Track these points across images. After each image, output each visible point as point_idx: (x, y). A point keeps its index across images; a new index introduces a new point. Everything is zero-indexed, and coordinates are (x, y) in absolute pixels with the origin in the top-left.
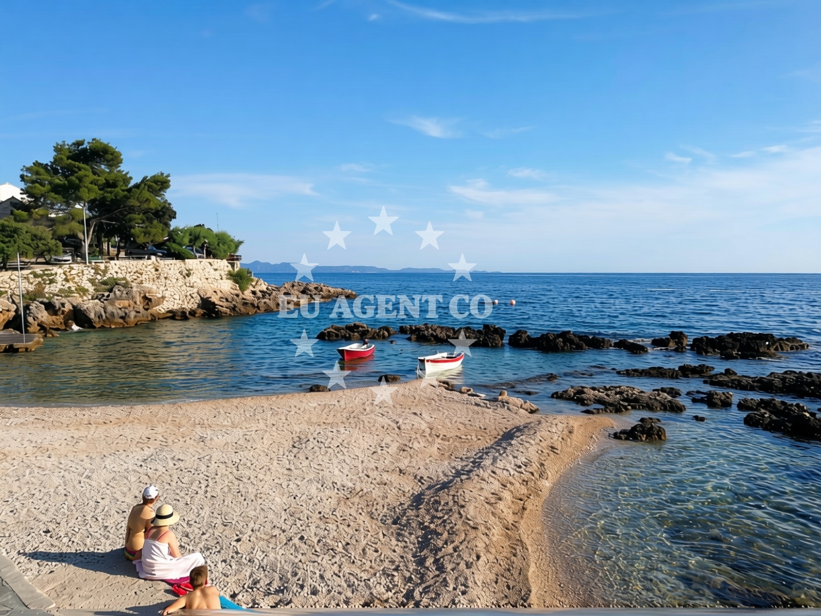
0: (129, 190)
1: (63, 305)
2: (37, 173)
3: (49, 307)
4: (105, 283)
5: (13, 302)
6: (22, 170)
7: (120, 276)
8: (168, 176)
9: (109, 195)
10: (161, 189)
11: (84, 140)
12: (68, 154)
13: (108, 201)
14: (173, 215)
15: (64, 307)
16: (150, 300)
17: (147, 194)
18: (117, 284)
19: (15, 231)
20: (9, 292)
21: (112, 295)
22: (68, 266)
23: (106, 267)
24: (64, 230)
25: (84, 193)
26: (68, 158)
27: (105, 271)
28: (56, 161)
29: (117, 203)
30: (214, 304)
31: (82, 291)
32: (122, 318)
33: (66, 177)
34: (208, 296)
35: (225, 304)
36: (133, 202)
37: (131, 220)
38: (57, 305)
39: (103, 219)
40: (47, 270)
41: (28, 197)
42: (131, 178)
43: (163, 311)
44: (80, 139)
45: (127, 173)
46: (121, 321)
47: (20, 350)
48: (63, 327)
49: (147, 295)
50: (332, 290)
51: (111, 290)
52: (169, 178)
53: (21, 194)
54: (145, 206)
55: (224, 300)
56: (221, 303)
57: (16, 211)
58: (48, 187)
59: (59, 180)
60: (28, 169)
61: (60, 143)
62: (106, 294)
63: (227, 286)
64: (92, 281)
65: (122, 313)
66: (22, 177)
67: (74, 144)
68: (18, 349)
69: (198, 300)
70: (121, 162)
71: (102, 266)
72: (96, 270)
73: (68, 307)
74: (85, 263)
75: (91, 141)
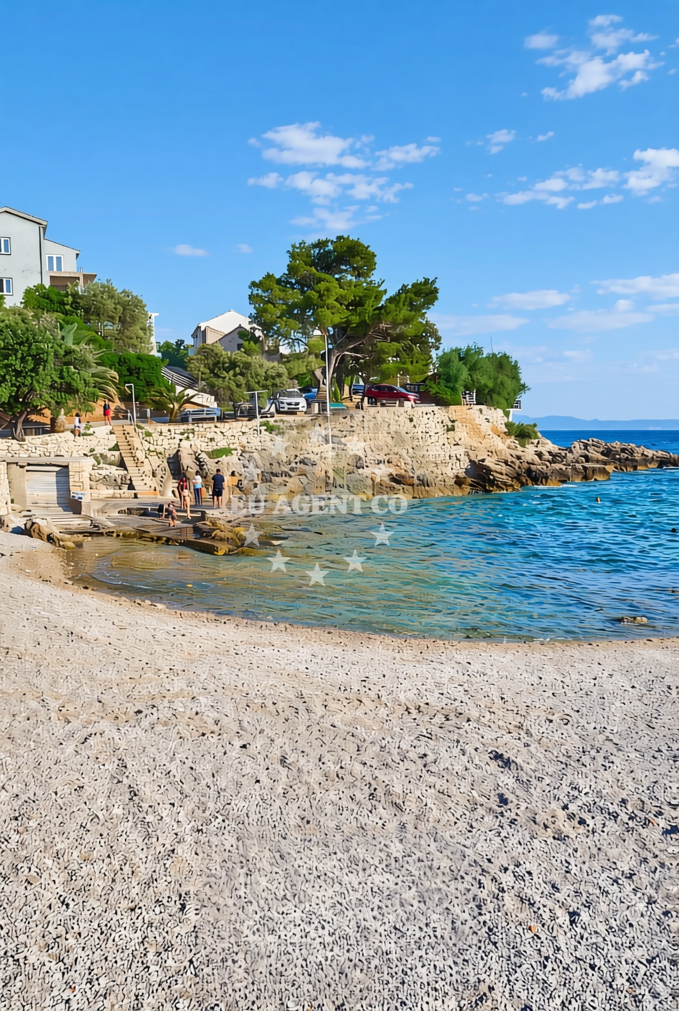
0: (383, 307)
6: (251, 287)
8: (436, 281)
10: (423, 306)
11: (328, 239)
12: (307, 258)
13: (353, 325)
20: (240, 449)
24: (300, 368)
30: (489, 470)
34: (480, 458)
35: (504, 468)
39: (347, 350)
42: (385, 290)
44: (322, 238)
45: (381, 284)
53: (250, 321)
55: (502, 464)
56: (498, 468)
60: (259, 285)
61: (297, 245)
63: (505, 446)
66: (252, 297)
67: (316, 245)
69: (466, 464)
70: (374, 268)
75: (336, 239)
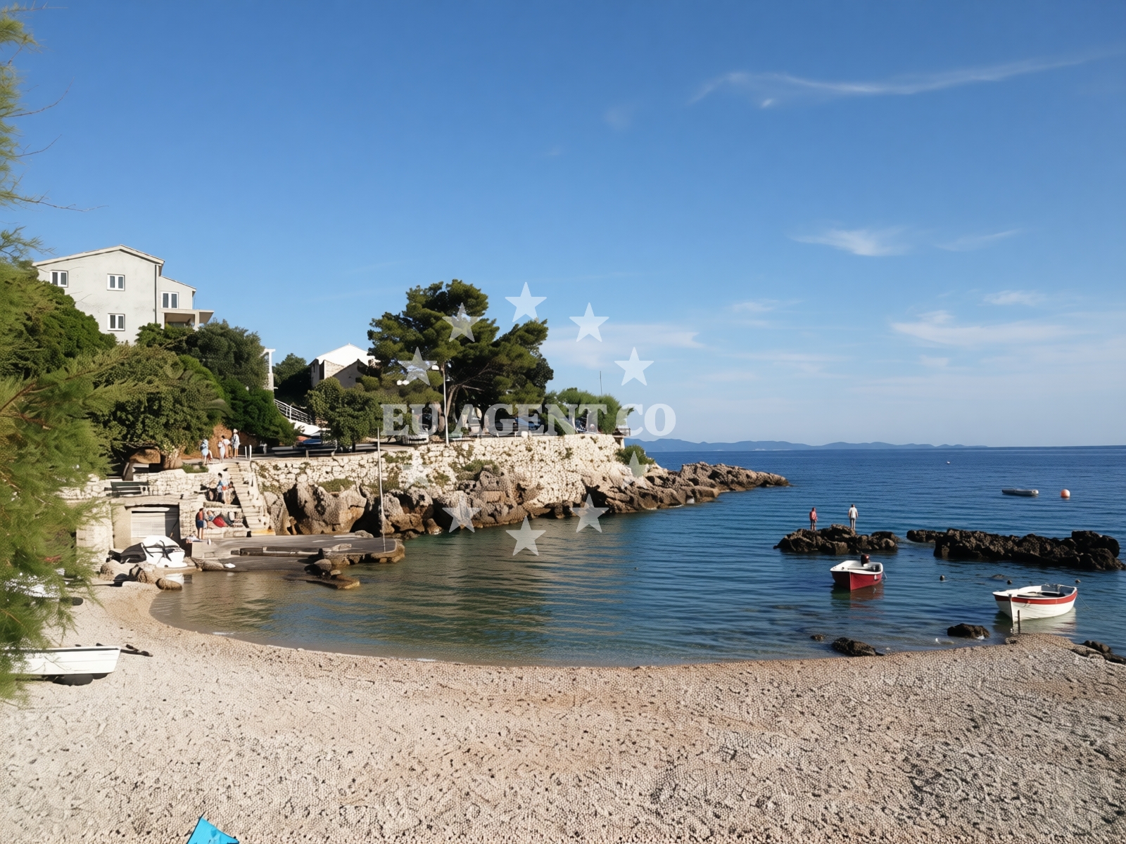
0: (496, 344)
1: (422, 497)
2: (389, 328)
3: (405, 500)
4: (469, 468)
5: (364, 495)
6: (371, 324)
7: (488, 458)
8: (545, 322)
9: (472, 351)
10: (535, 341)
11: (442, 283)
12: (424, 300)
13: (470, 359)
14: (548, 374)
15: (424, 500)
16: (524, 490)
17: (519, 349)
18: (483, 469)
19: (367, 402)
20: (359, 482)
21: (478, 484)
22: (426, 447)
23: (470, 446)
25: (442, 349)
26: (424, 306)
27: (470, 453)
28: (410, 309)
29: (481, 361)
30: (604, 496)
31: (442, 478)
32: (492, 515)
33: (421, 331)
34: (595, 484)
36: (503, 359)
37: (499, 383)
38: (415, 497)
39: (464, 384)
40: (402, 452)
41: (376, 358)
42: (498, 329)
43: (540, 505)
44: (437, 282)
45: (493, 322)
46: (491, 519)
47: (381, 561)
48: (421, 529)
49: (521, 483)
50: (753, 475)
51: (476, 478)
52: (545, 325)
53: (368, 355)
54: (517, 363)
55: (616, 490)
56: (613, 495)
57: (365, 377)
58: (401, 345)
59: (412, 334)
60: (378, 324)
61: (414, 288)
62: (472, 483)
63: (618, 471)
64: (453, 466)
65: (490, 509)
66: (371, 334)
67: (430, 289)
68: (379, 559)
69: (582, 489)
70: (485, 308)
71: (465, 446)
72: (459, 451)
73: (428, 501)
74: (445, 442)
75: (450, 283)
